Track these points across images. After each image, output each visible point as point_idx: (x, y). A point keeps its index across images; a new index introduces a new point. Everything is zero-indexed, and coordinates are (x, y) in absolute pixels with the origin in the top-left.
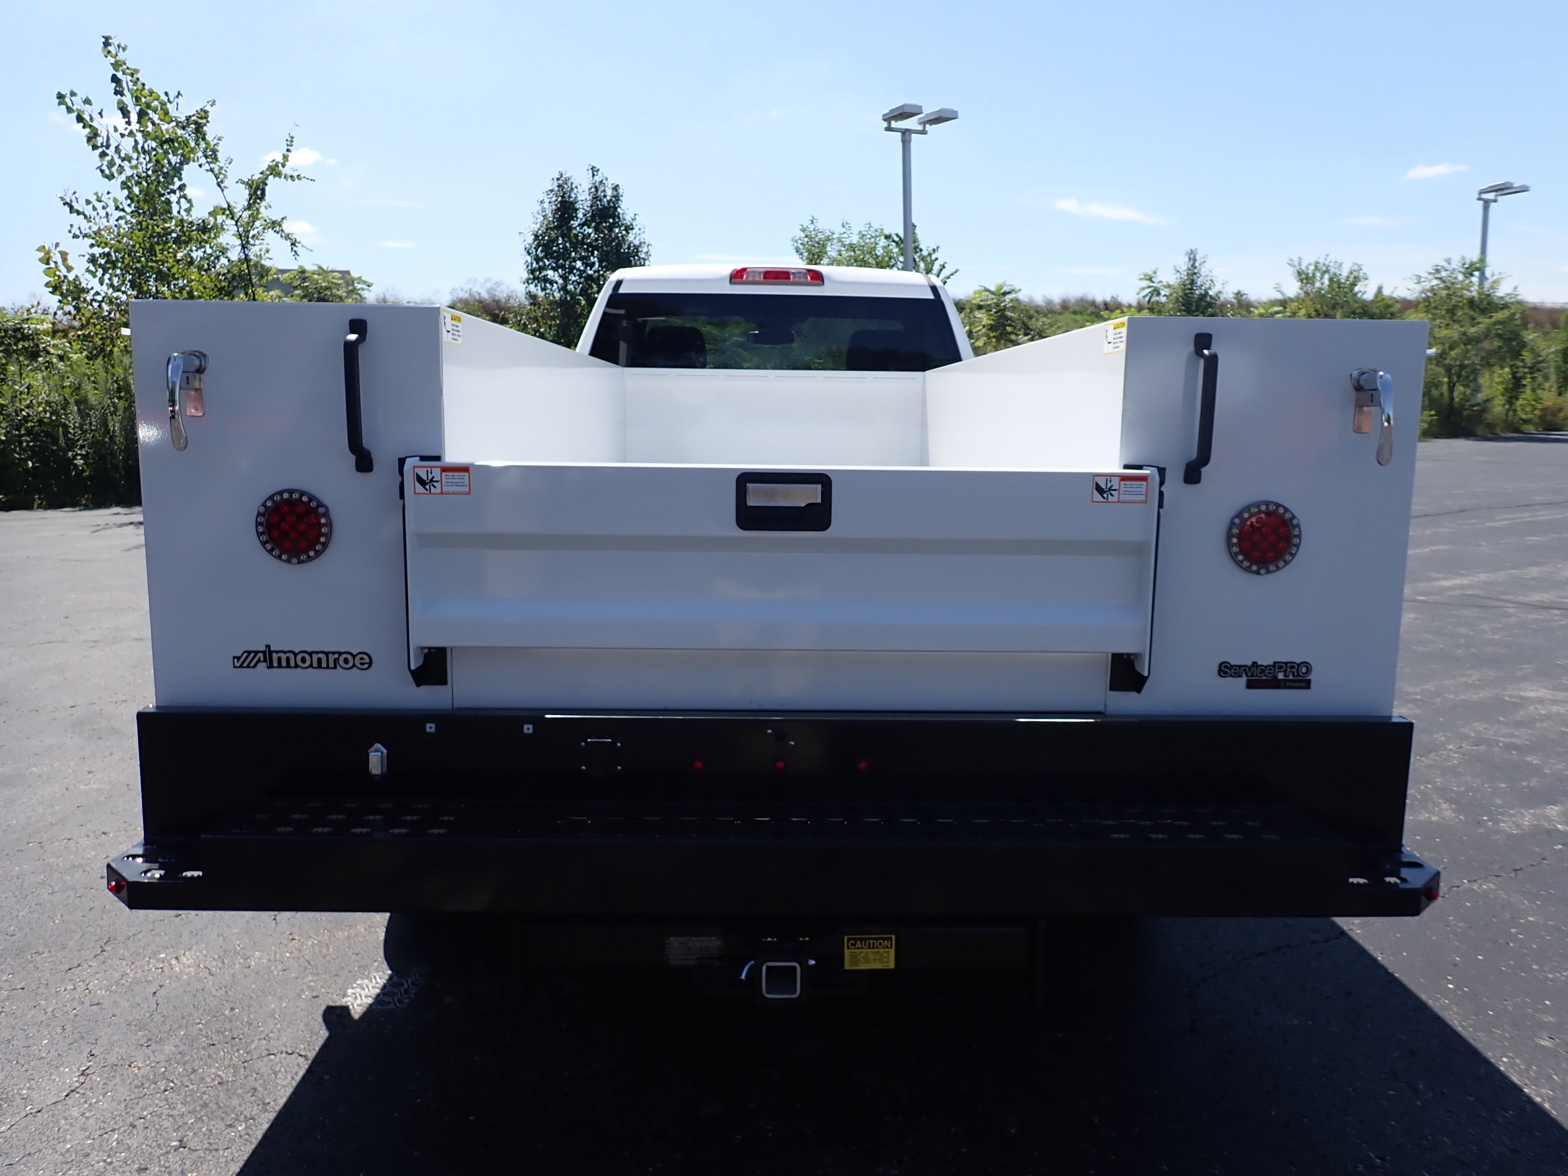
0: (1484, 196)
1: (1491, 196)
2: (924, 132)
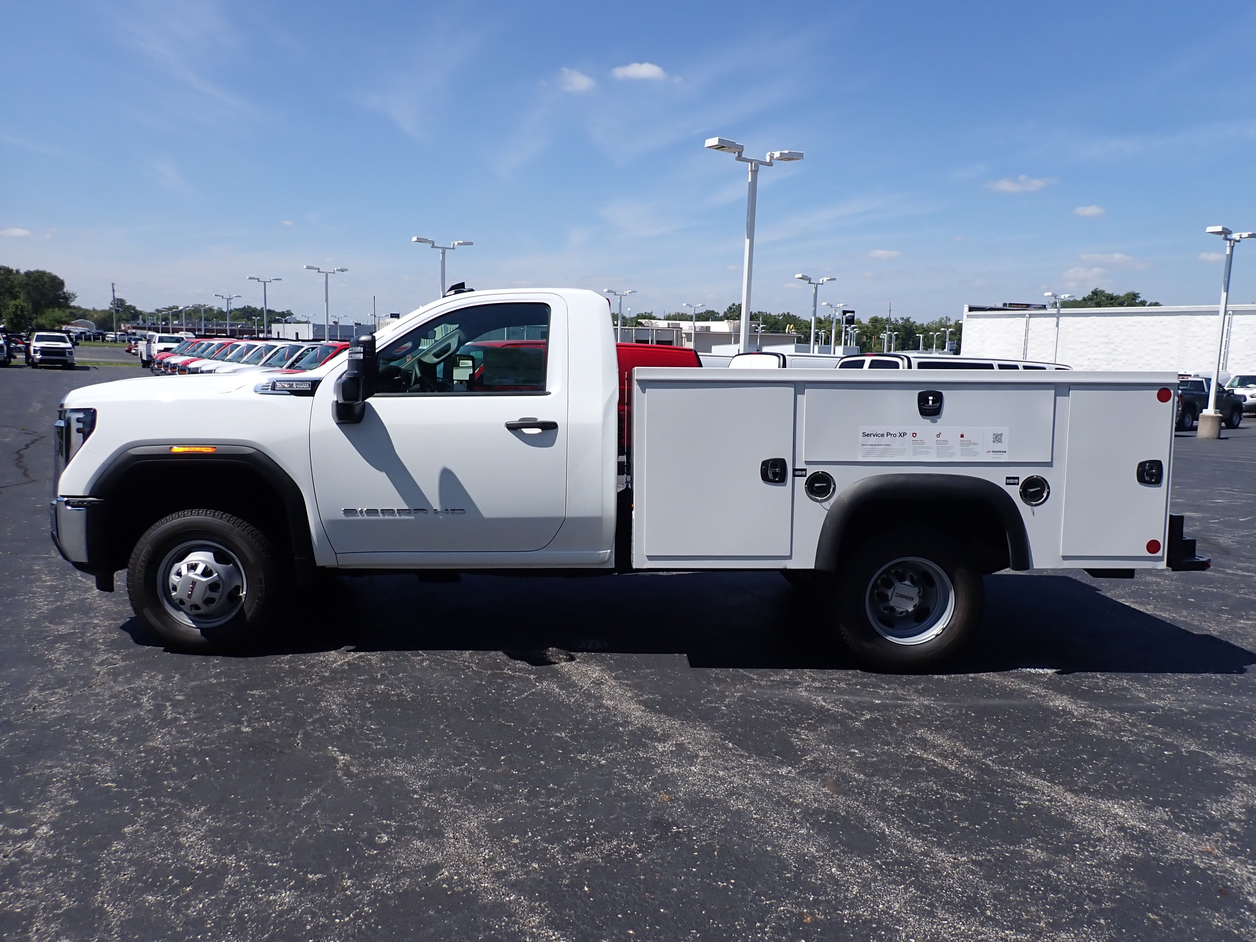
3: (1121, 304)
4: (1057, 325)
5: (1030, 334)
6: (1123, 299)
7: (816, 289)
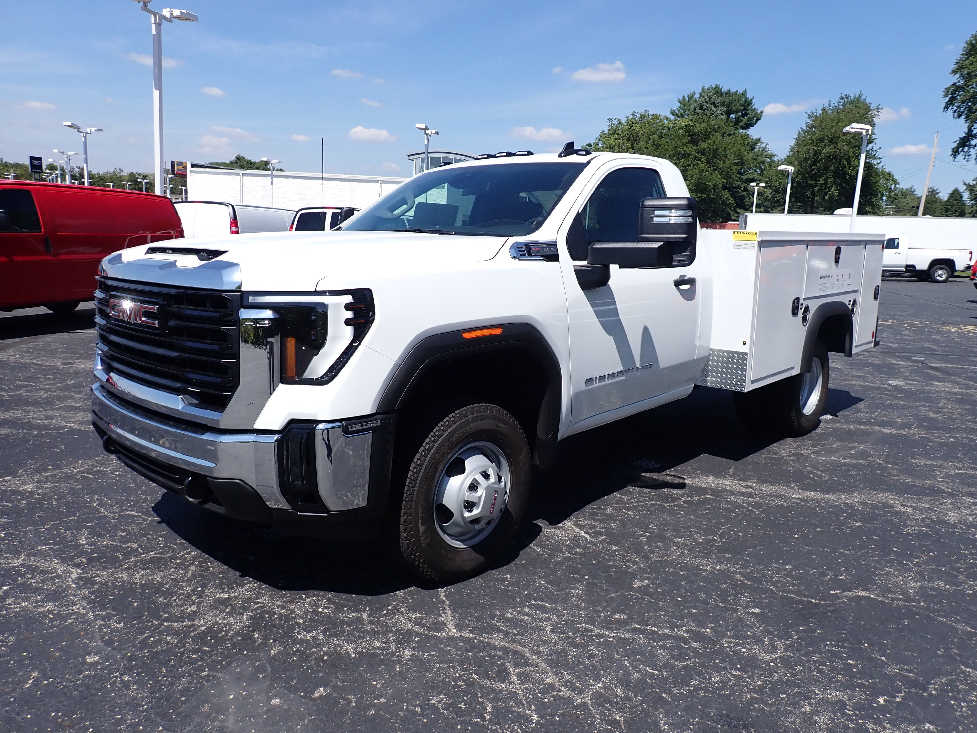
3: (258, 168)
4: (272, 184)
5: (244, 190)
6: (259, 165)
7: (85, 138)
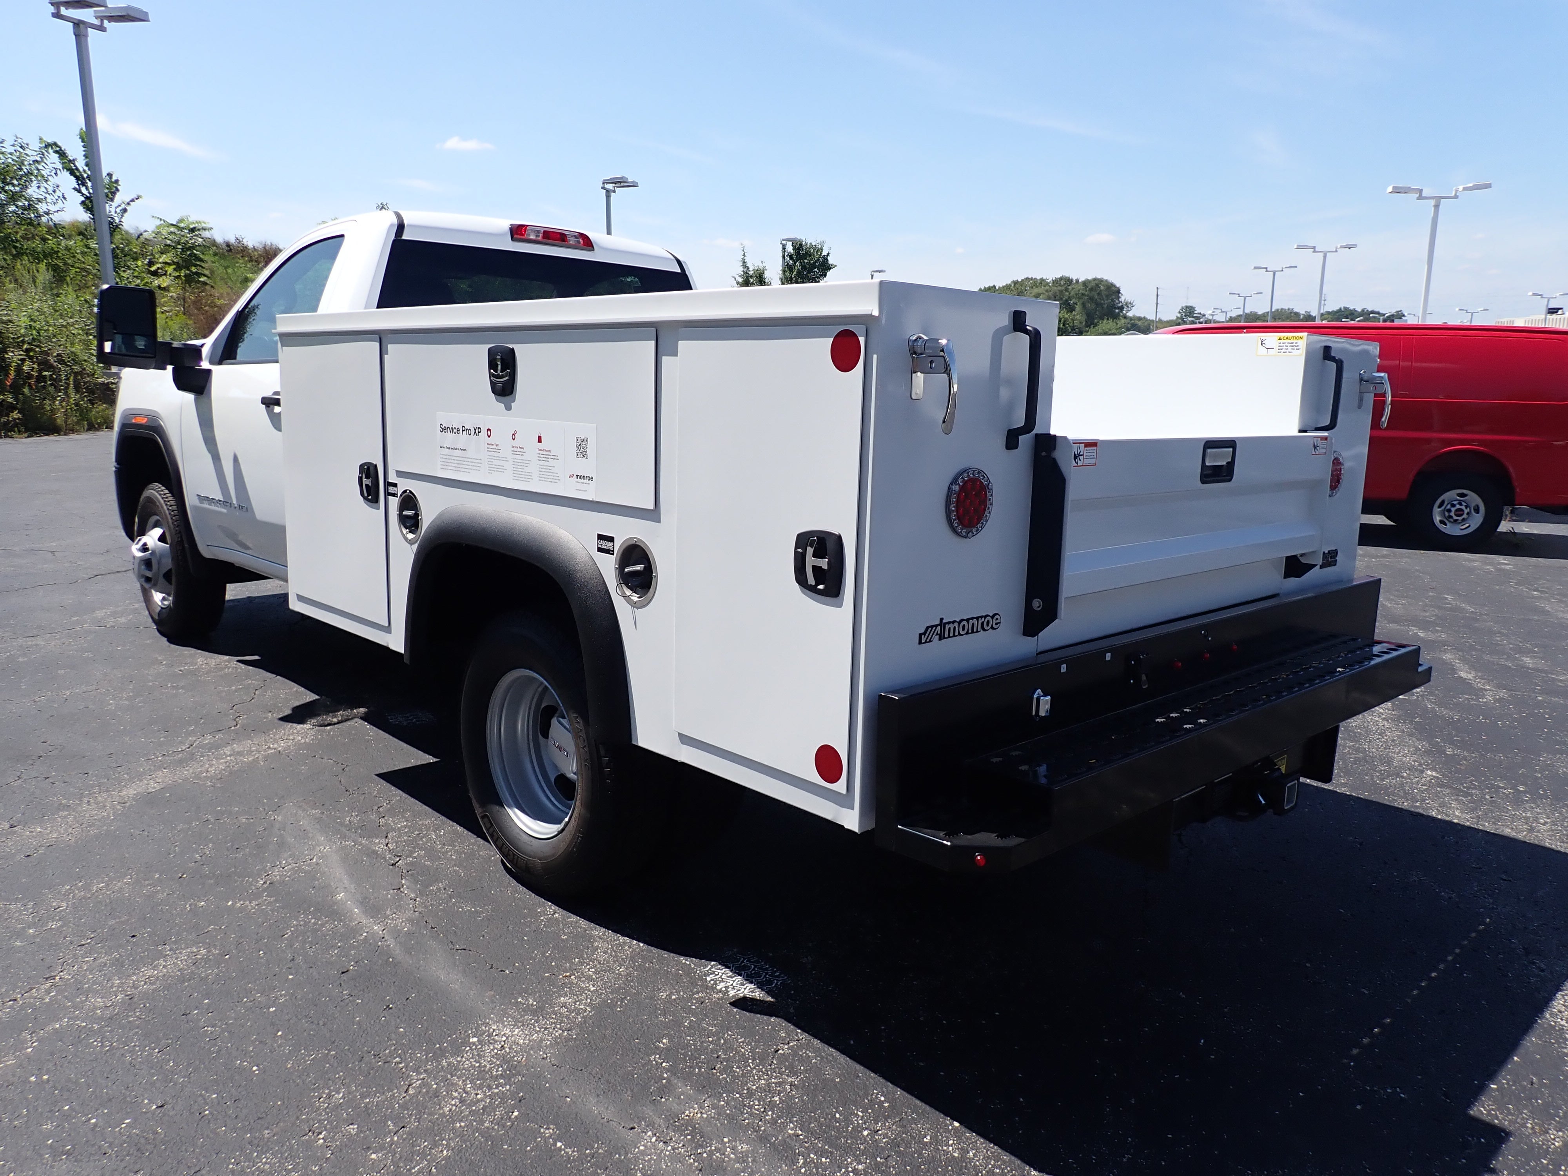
0: (606, 186)
1: (610, 187)
2: (101, 28)
